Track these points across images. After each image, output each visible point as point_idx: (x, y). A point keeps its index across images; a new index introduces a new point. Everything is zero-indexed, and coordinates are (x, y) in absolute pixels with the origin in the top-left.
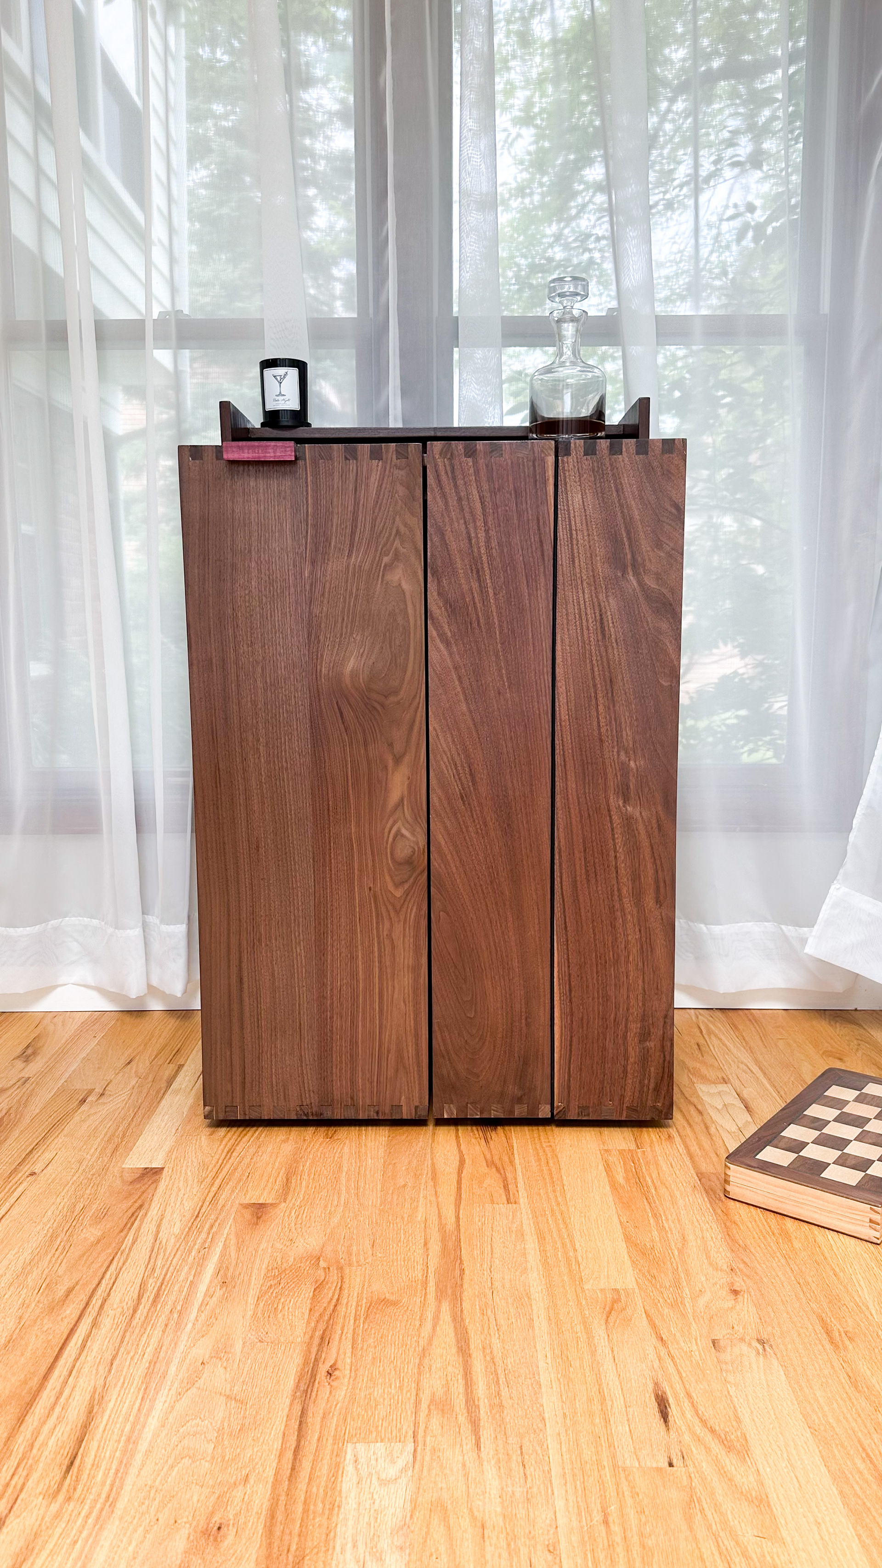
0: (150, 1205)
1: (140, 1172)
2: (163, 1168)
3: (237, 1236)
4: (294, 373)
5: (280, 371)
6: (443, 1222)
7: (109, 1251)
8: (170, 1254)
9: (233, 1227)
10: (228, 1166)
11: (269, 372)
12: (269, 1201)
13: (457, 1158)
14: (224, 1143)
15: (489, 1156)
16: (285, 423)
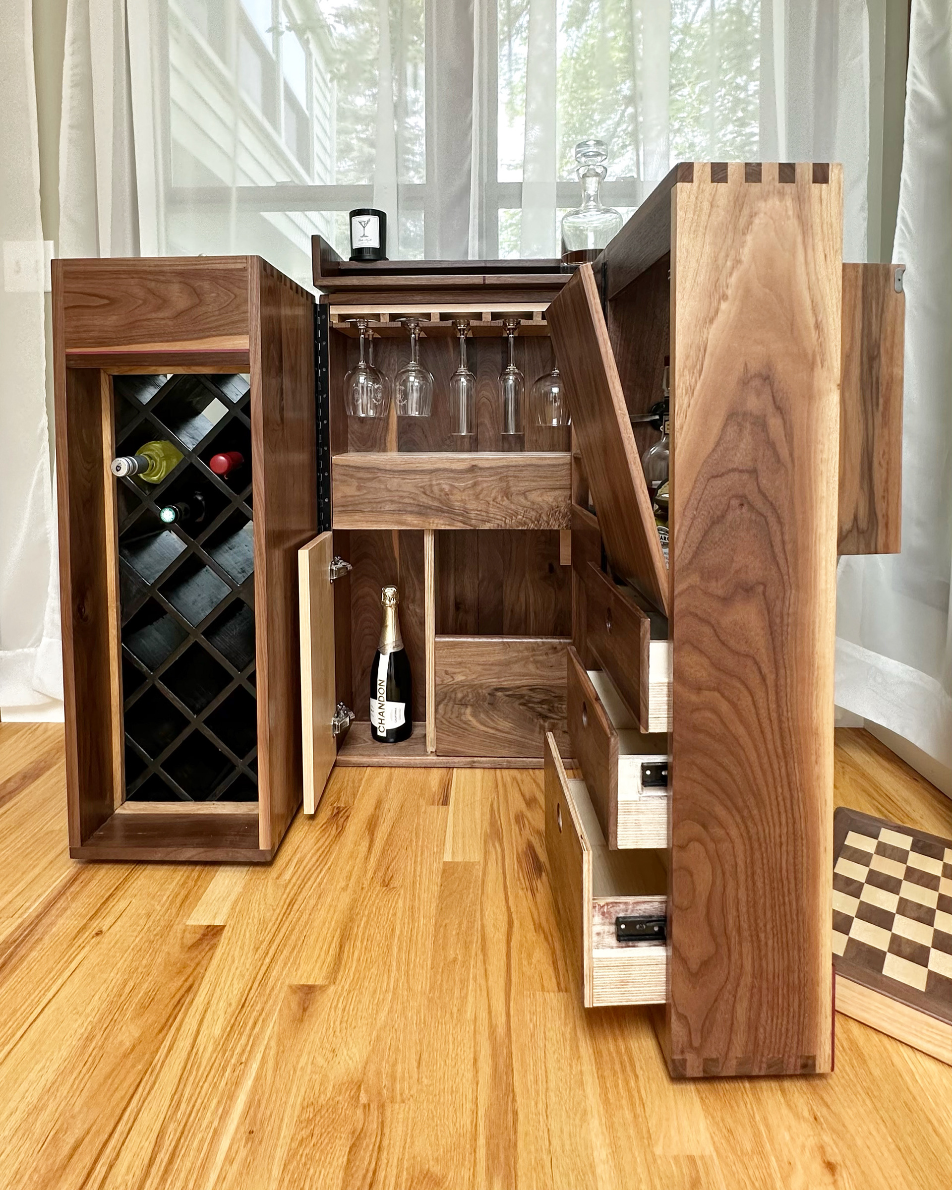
0: (200, 984)
1: (202, 932)
2: (224, 927)
3: (279, 1042)
4: (375, 220)
5: (364, 218)
6: (494, 1022)
7: (140, 1067)
8: (203, 1074)
9: (277, 1025)
10: (287, 924)
11: (356, 219)
12: (319, 982)
13: (506, 918)
14: (288, 890)
15: (536, 917)
16: (368, 258)
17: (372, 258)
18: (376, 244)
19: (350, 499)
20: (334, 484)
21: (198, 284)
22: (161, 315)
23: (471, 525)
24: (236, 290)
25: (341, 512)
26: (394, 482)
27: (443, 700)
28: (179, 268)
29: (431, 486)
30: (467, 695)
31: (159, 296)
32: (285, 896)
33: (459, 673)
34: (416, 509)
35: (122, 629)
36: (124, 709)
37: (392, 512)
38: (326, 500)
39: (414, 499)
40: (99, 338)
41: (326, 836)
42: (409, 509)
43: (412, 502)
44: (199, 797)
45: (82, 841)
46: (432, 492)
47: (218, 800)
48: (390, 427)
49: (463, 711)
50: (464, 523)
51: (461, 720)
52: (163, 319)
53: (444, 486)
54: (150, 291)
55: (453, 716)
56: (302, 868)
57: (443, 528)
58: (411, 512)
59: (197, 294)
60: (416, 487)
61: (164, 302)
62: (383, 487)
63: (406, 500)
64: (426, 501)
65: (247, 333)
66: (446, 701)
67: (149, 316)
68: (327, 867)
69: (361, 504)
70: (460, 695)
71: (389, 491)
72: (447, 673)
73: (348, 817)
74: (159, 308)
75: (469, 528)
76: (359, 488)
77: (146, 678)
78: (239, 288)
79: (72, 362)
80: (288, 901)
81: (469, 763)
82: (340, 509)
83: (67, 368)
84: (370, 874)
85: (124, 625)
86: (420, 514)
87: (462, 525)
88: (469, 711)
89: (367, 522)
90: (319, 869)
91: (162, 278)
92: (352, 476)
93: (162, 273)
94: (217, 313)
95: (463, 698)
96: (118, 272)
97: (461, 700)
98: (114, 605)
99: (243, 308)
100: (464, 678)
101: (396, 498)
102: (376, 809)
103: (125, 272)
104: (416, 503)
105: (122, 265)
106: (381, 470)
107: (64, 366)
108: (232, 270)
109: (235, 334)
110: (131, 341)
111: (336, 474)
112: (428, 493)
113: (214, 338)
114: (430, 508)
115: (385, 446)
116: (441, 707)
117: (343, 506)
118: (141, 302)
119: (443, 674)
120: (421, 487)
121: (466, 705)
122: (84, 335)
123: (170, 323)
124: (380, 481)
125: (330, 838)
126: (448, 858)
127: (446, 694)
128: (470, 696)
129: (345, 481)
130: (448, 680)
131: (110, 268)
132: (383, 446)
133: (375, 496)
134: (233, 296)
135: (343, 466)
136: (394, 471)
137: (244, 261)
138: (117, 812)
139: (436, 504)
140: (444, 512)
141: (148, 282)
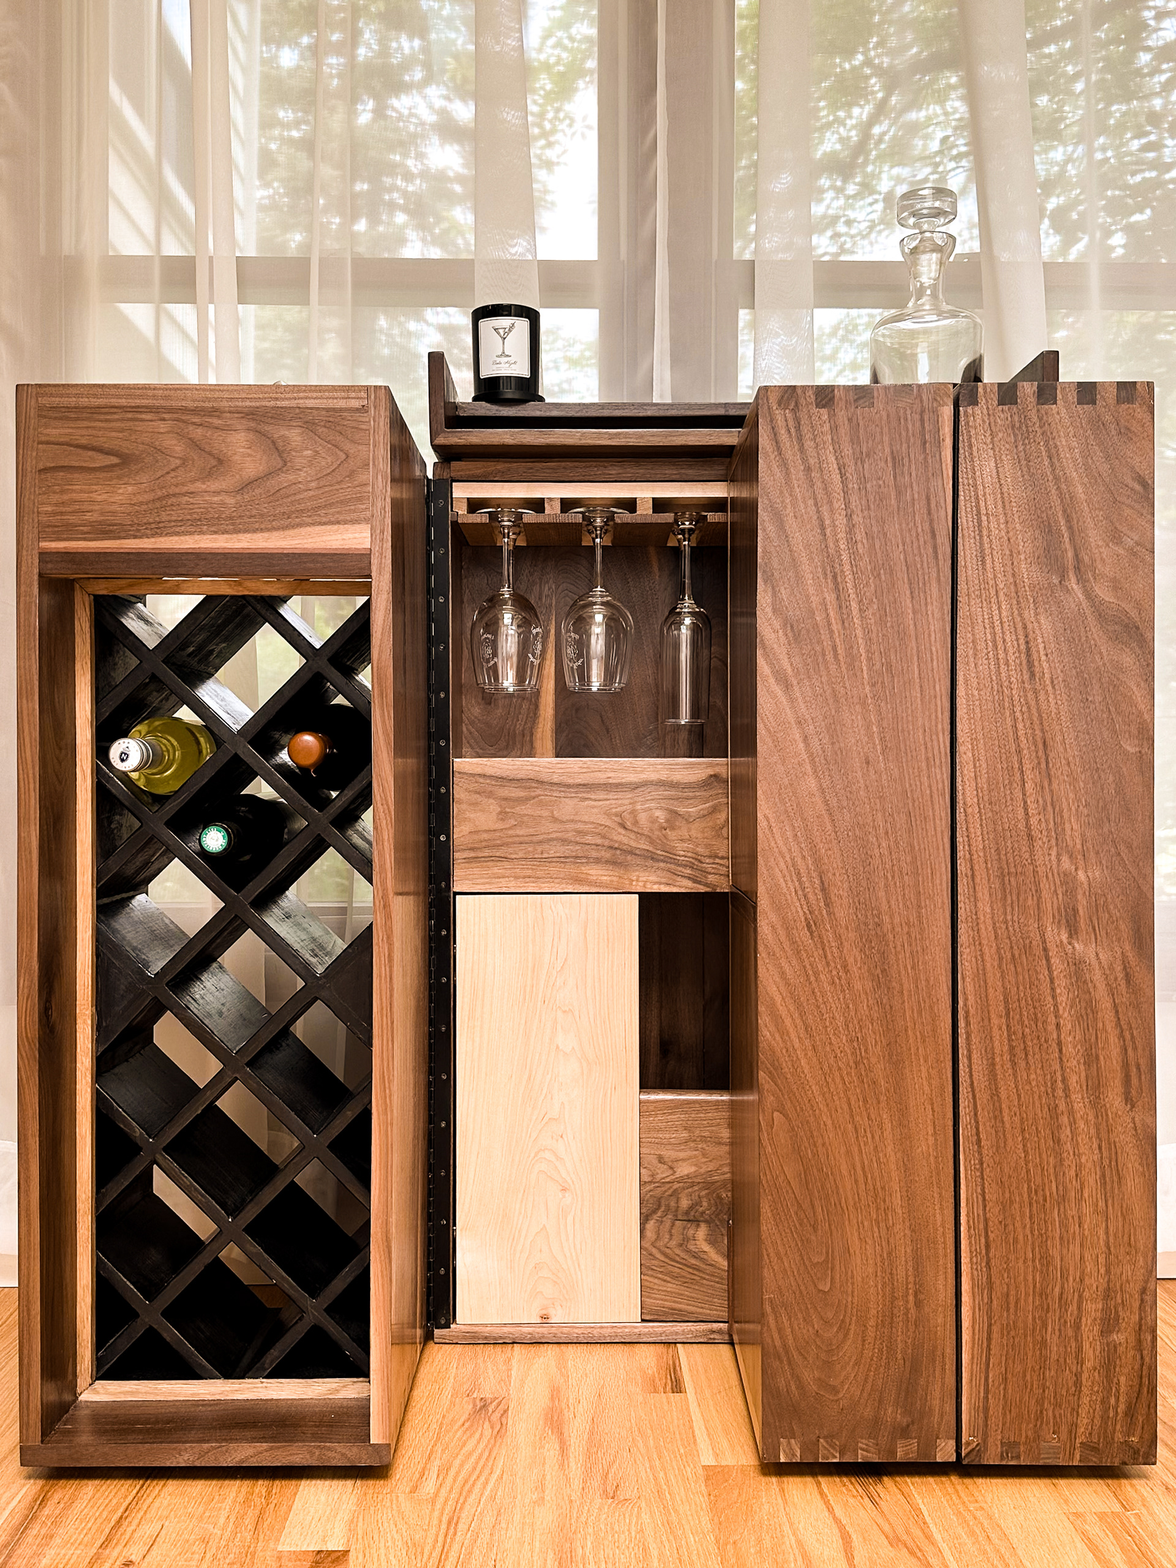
1: (311, 1559)
2: (347, 1552)
4: (522, 325)
5: (504, 322)
10: (456, 1547)
11: (485, 324)
13: (836, 1531)
14: (438, 1506)
15: (886, 1528)
16: (509, 396)
17: (516, 396)
18: (525, 373)
19: (485, 836)
20: (456, 809)
21: (280, 432)
22: (214, 485)
23: (706, 885)
24: (348, 446)
25: (469, 860)
26: (568, 807)
27: (654, 1212)
28: (248, 403)
29: (633, 812)
30: (699, 1203)
31: (210, 454)
32: (436, 1514)
33: (683, 1160)
34: (607, 855)
35: (97, 1058)
36: (97, 1208)
37: (563, 859)
38: (443, 838)
39: (604, 837)
40: (100, 523)
41: (477, 1435)
42: (594, 854)
43: (599, 841)
44: (230, 1372)
45: (44, 1434)
46: (635, 823)
47: (270, 1376)
48: (542, 712)
49: (691, 1232)
50: (695, 881)
51: (688, 1251)
52: (217, 493)
53: (658, 813)
54: (194, 444)
55: (673, 1243)
56: (450, 1479)
57: (656, 889)
58: (598, 861)
59: (278, 449)
60: (608, 814)
61: (220, 463)
62: (546, 813)
63: (589, 839)
64: (625, 840)
65: (367, 520)
66: (659, 1214)
67: (191, 488)
68: (495, 1477)
69: (507, 844)
70: (685, 1203)
71: (555, 820)
72: (661, 1159)
73: (506, 1411)
74: (209, 474)
75: (702, 889)
76: (503, 815)
77: (141, 1149)
78: (353, 442)
79: (50, 566)
80: (445, 1519)
81: (705, 1333)
82: (466, 854)
83: (40, 575)
84: (577, 1484)
85: (101, 1050)
86: (613, 863)
87: (690, 884)
88: (702, 1232)
89: (516, 878)
90: (482, 1479)
91: (216, 422)
92: (490, 795)
93: (215, 412)
94: (313, 484)
95: (691, 1208)
96: (136, 409)
97: (687, 1213)
98: (89, 1012)
99: (362, 478)
100: (693, 1169)
101: (570, 835)
102: (552, 1399)
103: (150, 409)
104: (607, 843)
105: (140, 396)
106: (542, 782)
107: (36, 571)
108: (341, 410)
109: (345, 522)
110: (158, 530)
111: (460, 792)
112: (629, 824)
113: (309, 529)
114: (631, 852)
115: (532, 747)
116: (651, 1225)
117: (472, 849)
118: (178, 462)
119: (655, 1162)
120: (616, 815)
121: (696, 1222)
122: (73, 519)
123: (230, 501)
124: (541, 804)
125: (485, 1440)
126: (707, 1459)
127: (659, 1200)
128: (705, 1204)
129: (476, 804)
130: (662, 1173)
131: (123, 402)
132: (527, 748)
133: (531, 831)
134: (344, 456)
135: (473, 775)
136: (569, 786)
137: (363, 394)
138: (82, 1398)
139: (644, 845)
140: (658, 861)
141: (191, 428)
